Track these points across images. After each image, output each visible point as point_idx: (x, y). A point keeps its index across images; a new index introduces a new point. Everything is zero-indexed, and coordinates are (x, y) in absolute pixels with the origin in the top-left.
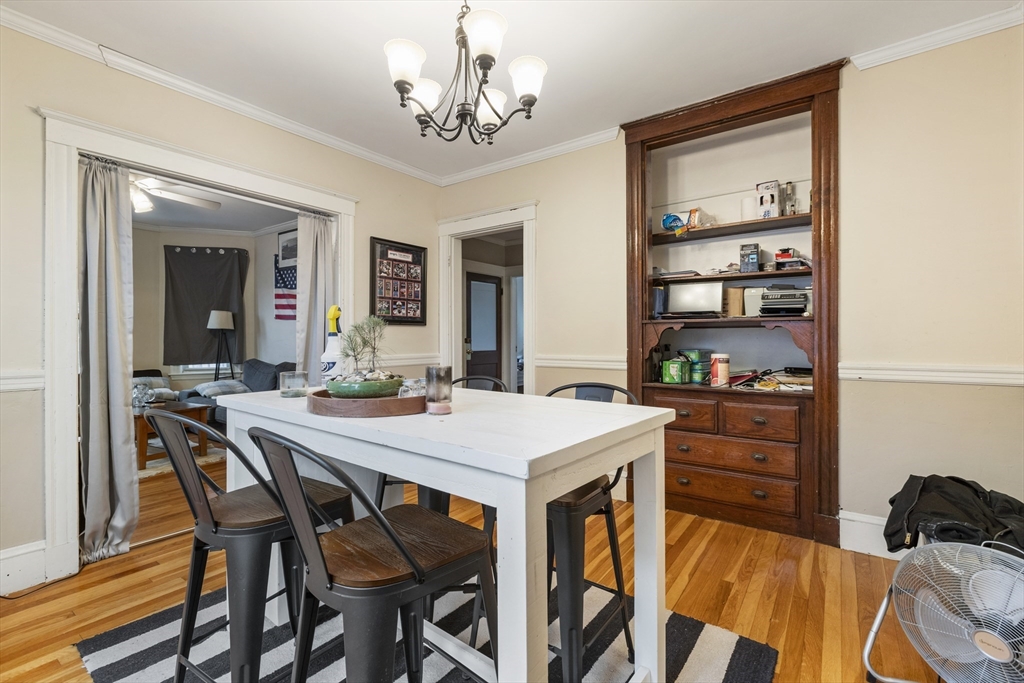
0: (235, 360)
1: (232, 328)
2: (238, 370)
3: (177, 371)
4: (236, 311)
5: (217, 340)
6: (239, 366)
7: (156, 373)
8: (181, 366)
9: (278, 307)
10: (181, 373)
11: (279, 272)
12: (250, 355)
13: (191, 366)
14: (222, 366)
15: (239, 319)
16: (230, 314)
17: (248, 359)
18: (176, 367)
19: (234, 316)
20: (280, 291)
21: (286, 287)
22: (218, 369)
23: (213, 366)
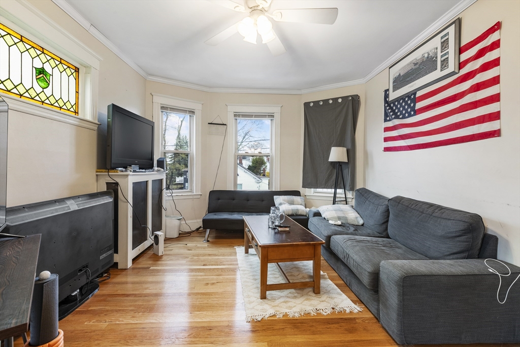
0: (348, 187)
1: (347, 161)
2: (350, 195)
3: (310, 192)
4: (350, 147)
5: (335, 171)
6: (351, 192)
7: (297, 193)
8: (312, 189)
9: (386, 140)
10: (312, 194)
11: (389, 105)
12: (359, 186)
13: (318, 190)
14: (339, 191)
15: (351, 154)
16: (345, 149)
17: (357, 189)
18: (309, 189)
19: (348, 151)
20: (390, 124)
21: (397, 117)
22: (335, 193)
23: (333, 190)
